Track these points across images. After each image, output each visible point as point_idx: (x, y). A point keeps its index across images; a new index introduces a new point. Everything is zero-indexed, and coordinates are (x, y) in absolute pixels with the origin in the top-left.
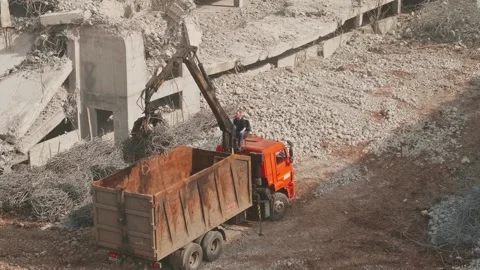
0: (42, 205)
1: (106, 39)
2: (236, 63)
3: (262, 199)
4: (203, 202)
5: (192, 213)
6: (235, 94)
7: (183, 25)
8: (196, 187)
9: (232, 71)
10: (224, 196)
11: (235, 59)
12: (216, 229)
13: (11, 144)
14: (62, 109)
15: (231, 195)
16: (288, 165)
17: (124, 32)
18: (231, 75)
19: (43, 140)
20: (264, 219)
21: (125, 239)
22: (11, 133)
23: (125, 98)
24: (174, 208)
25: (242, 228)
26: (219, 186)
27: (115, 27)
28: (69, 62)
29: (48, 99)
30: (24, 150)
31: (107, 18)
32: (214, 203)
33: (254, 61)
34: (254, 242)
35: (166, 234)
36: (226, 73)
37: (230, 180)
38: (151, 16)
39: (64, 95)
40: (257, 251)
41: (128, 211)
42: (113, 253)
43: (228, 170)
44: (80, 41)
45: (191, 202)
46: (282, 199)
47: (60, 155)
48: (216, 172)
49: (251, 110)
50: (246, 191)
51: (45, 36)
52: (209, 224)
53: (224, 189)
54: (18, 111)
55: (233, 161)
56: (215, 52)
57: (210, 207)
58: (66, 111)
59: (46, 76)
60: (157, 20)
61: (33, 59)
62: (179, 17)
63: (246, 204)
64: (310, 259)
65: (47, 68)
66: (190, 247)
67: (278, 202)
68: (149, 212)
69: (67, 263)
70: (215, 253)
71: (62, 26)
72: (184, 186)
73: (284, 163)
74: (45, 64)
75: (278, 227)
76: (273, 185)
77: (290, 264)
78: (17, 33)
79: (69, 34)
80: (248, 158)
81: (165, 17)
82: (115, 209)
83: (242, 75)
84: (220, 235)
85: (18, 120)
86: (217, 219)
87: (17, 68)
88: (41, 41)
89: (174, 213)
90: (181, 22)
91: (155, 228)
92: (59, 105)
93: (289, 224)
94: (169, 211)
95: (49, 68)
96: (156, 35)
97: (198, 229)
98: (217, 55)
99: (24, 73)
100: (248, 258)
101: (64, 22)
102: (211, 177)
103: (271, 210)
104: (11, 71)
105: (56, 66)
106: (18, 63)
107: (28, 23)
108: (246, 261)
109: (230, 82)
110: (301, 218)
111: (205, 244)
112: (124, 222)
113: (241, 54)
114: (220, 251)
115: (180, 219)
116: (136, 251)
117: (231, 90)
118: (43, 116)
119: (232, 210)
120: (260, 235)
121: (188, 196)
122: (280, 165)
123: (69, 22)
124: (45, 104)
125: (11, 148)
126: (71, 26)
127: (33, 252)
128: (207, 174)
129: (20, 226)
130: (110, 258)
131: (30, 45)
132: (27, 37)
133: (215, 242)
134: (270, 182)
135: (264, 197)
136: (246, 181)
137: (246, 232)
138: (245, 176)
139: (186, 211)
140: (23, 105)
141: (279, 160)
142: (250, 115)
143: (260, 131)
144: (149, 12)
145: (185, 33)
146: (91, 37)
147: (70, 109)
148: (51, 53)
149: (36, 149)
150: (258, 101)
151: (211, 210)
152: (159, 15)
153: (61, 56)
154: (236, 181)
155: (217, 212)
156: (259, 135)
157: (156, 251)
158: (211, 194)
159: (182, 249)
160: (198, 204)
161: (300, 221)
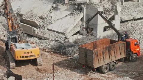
0: (69, 52)
1: (93, 8)
2: (133, 18)
3: (129, 55)
4: (110, 53)
5: (106, 56)
6: (132, 26)
7: (116, 5)
8: (107, 49)
9: (132, 20)
10: (117, 52)
11: (133, 17)
12: (113, 62)
13: (64, 35)
14: (79, 27)
15: (119, 52)
16: (138, 46)
17: (98, 6)
18: (132, 21)
19: (73, 35)
20: (129, 61)
21: (86, 62)
22: (64, 32)
23: (97, 25)
24: (100, 54)
25: (123, 63)
26: (115, 50)
27: (95, 5)
28: (83, 14)
29: (76, 24)
30: (68, 37)
31: (94, 2)
32: (113, 54)
33: (139, 17)
34: (125, 67)
35: (97, 61)
36: (130, 20)
37: (119, 49)
38: (108, 3)
39: (81, 23)
40: (125, 69)
41: (88, 54)
42: (84, 66)
43: (118, 45)
44: (86, 8)
45: (106, 53)
46: (136, 56)
47: (77, 39)
48: (114, 46)
49: (135, 31)
50: (124, 52)
51: (76, 7)
52: (111, 60)
53: (117, 51)
54: (67, 26)
55: (120, 43)
56: (127, 14)
57: (112, 55)
58: (81, 27)
59: (76, 17)
60: (109, 4)
61: (73, 12)
62: (115, 3)
63: (124, 56)
64: (140, 73)
65: (76, 15)
66: (105, 66)
67: (134, 57)
68: (93, 55)
69: (72, 68)
70: (113, 69)
71: (81, 4)
72: (104, 48)
73: (137, 46)
74: (76, 14)
75: (133, 64)
76: (133, 52)
77: (133, 73)
78: (70, 5)
79: (83, 6)
80: (125, 43)
81: (111, 3)
82: (84, 53)
83: (135, 21)
84: (115, 64)
85: (67, 29)
86: (114, 59)
87: (69, 15)
88: (75, 8)
89: (100, 56)
90: (115, 5)
91: (94, 59)
92: (79, 26)
93: (137, 63)
94: (99, 55)
95: (77, 15)
96: (108, 8)
97: (107, 61)
98: (128, 15)
99: (70, 16)
100: (122, 71)
101: (82, 3)
102: (113, 47)
103: (132, 58)
104: (67, 16)
105: (79, 15)
106: (69, 14)
107: (72, 3)
108: (121, 71)
109: (131, 23)
110: (141, 62)
111: (110, 66)
112: (86, 57)
113: (135, 15)
114: (115, 68)
115: (102, 57)
116: (89, 65)
117: (131, 25)
118: (74, 28)
119: (119, 57)
120: (128, 65)
121: (105, 51)
122: (135, 46)
123: (83, 3)
124: (75, 25)
125: (64, 36)
126: (84, 4)
127: (64, 64)
128: (111, 46)
129: (62, 57)
130: (83, 67)
131: (72, 9)
132: (72, 7)
133: (113, 65)
134: (132, 51)
135: (130, 55)
136: (124, 49)
137: (124, 64)
138: (124, 48)
139: (104, 55)
140: (69, 25)
141: (135, 45)
142: (135, 32)
143: (136, 37)
144: (107, 1)
145: (116, 8)
146: (89, 8)
147: (82, 27)
148: (78, 11)
149: (71, 37)
150: (138, 29)
151: (112, 56)
152: (110, 2)
153: (80, 12)
154: (121, 49)
155: (114, 57)
156: (135, 38)
157: (94, 66)
158: (112, 52)
159: (102, 66)
160: (108, 54)
161: (140, 63)
